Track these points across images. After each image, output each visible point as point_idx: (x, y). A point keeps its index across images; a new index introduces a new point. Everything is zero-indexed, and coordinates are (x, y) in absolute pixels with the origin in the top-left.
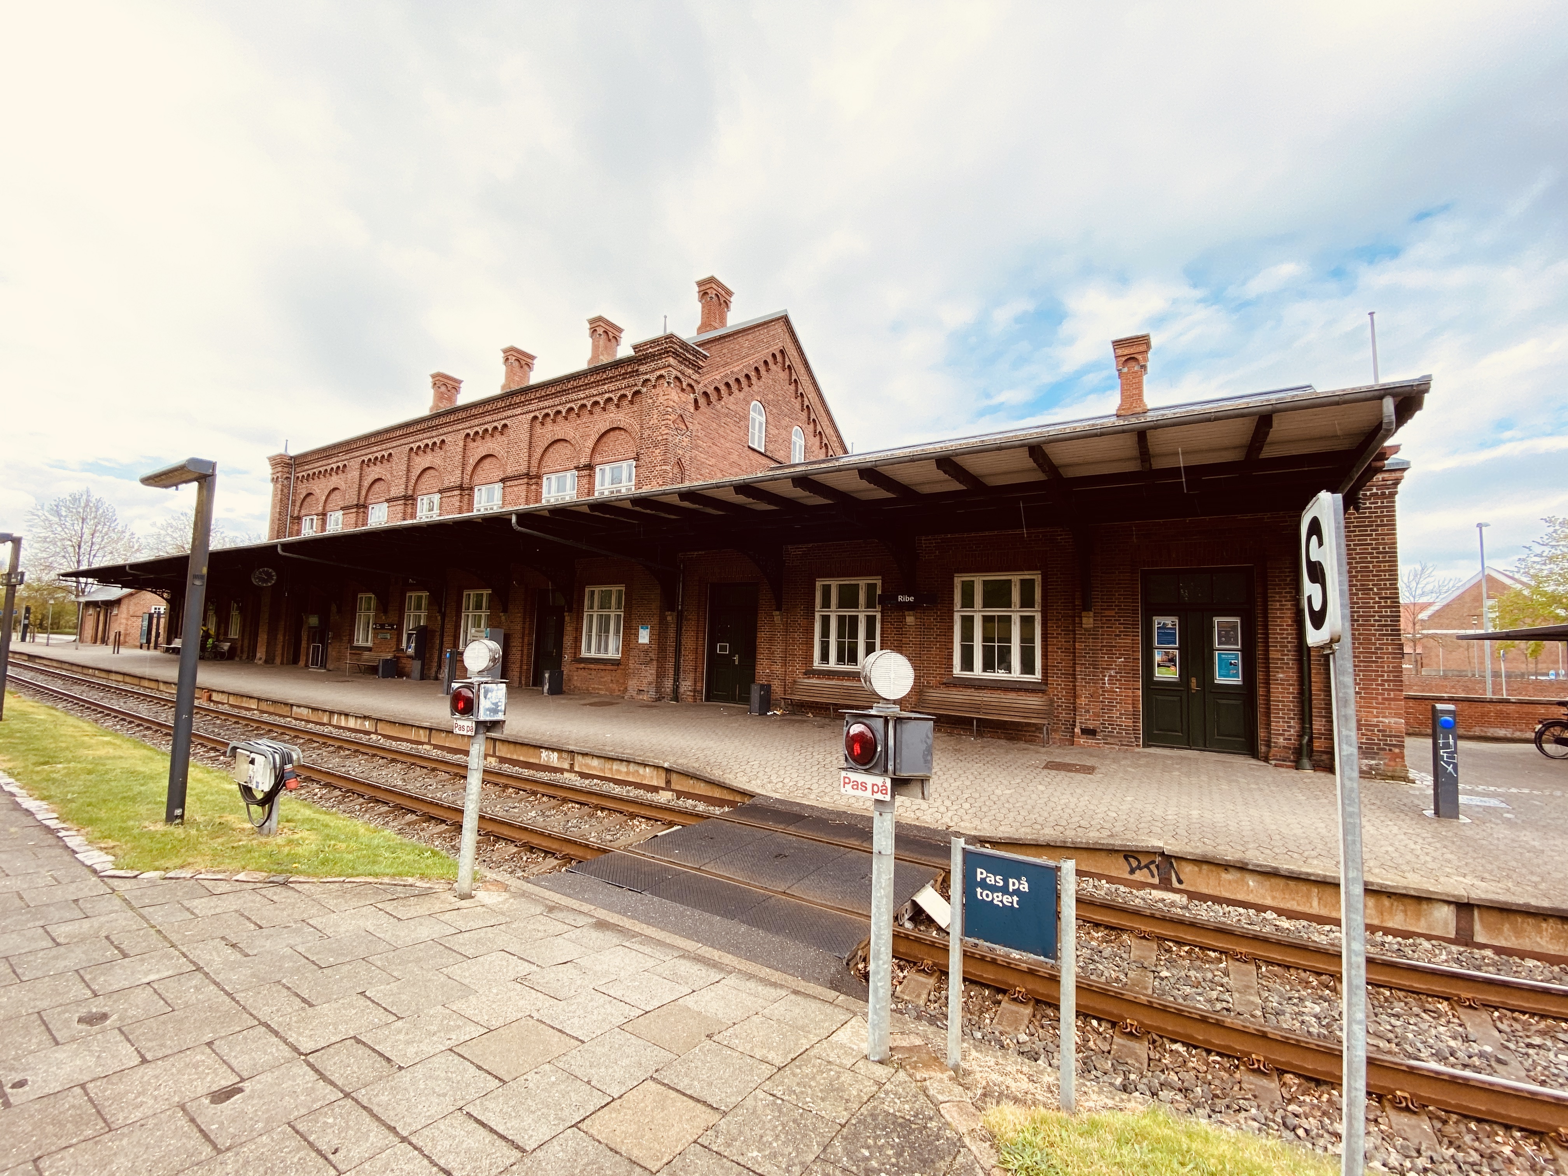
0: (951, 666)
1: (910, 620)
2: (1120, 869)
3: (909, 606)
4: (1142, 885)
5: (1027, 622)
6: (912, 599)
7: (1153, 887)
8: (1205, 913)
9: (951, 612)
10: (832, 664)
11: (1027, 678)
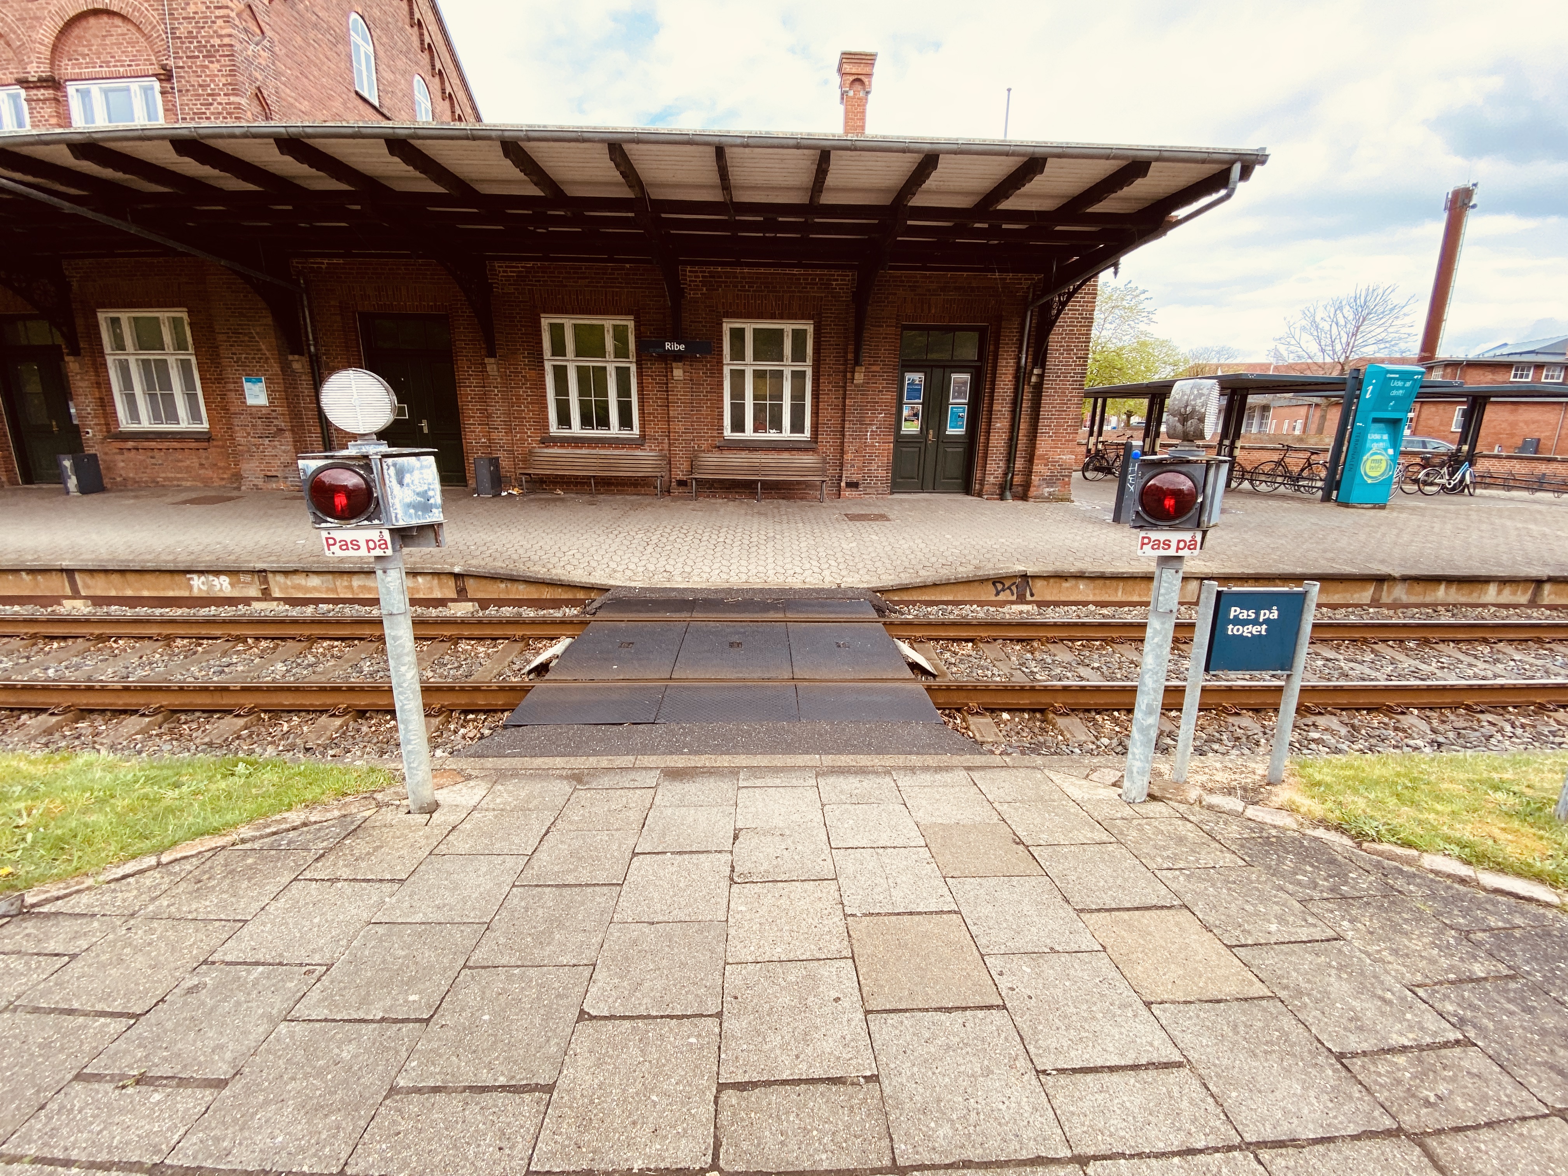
0: (721, 428)
1: (678, 373)
2: (988, 593)
3: (678, 357)
4: (1003, 604)
5: (798, 376)
6: (682, 347)
7: (1012, 603)
8: (1053, 615)
9: (720, 363)
10: (576, 429)
11: (797, 437)
